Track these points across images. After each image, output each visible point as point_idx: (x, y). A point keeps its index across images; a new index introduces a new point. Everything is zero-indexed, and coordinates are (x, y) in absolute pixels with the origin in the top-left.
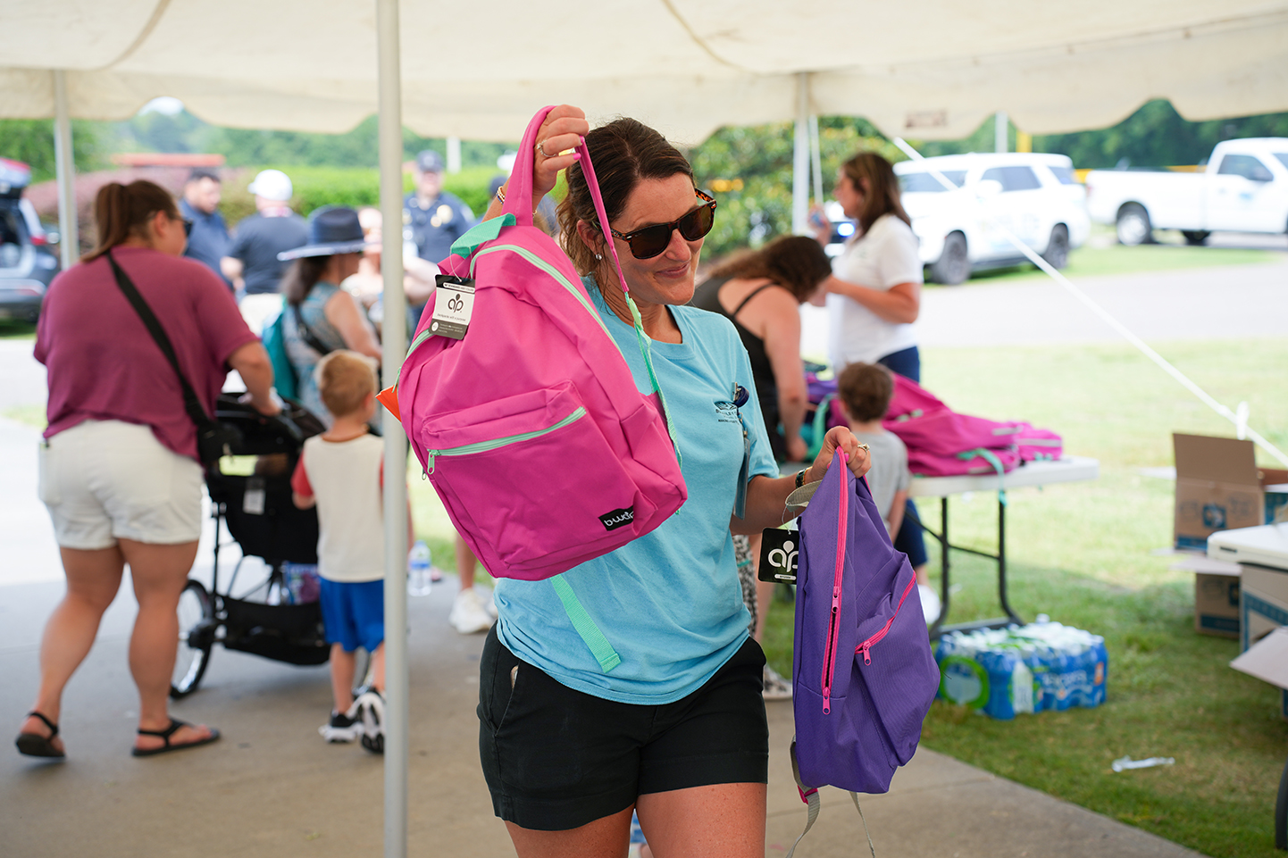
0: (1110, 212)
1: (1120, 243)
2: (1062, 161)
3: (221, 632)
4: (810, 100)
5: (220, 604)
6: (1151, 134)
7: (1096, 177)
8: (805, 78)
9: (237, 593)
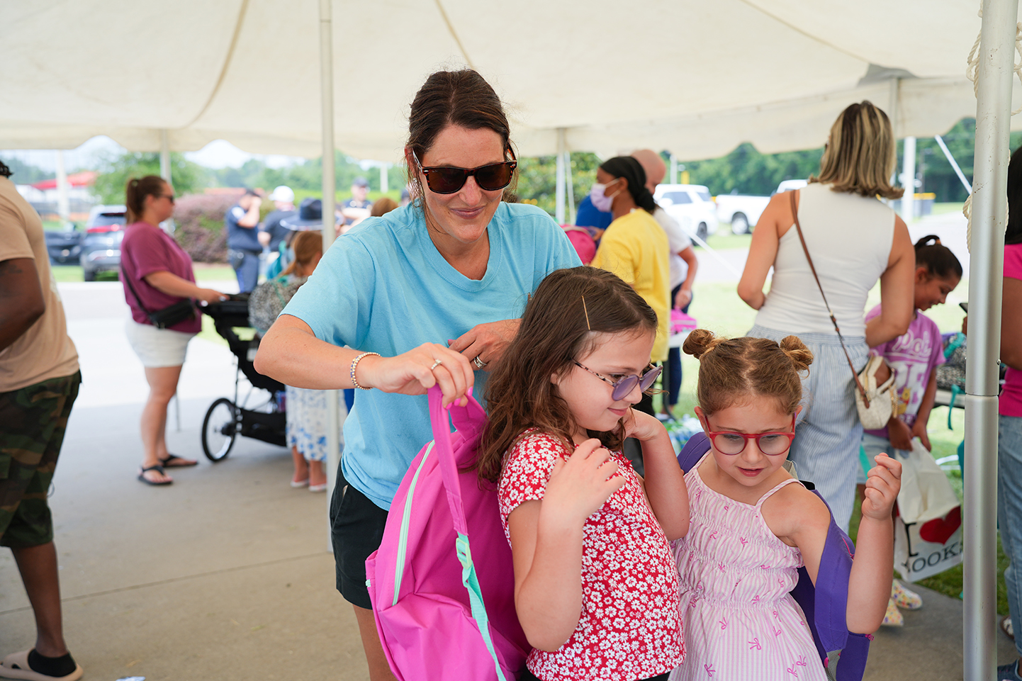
0: (729, 217)
1: (733, 233)
2: (704, 189)
3: (239, 427)
4: (566, 144)
5: (238, 412)
6: (749, 180)
7: (722, 199)
8: (562, 131)
9: (249, 407)
